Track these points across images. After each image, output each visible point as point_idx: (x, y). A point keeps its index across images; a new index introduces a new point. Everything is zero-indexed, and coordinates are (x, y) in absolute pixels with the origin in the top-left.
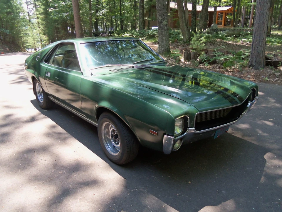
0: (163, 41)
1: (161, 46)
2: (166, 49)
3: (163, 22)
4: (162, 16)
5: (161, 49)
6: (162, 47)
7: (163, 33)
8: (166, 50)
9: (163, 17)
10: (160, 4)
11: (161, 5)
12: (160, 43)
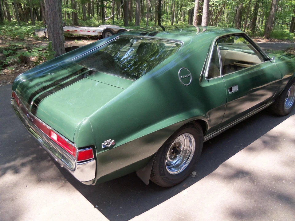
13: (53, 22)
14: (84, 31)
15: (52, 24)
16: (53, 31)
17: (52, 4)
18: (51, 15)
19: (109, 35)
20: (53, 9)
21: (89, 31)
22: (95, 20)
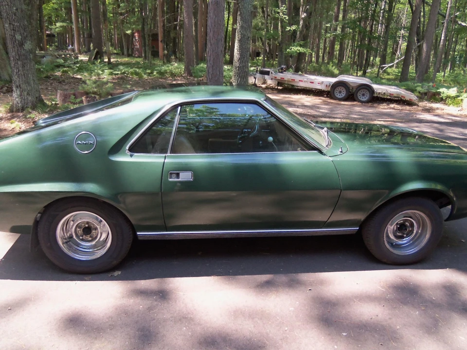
0: (28, 83)
1: (25, 93)
2: (36, 98)
3: (25, 44)
4: (22, 32)
5: (27, 98)
6: (28, 94)
7: (27, 66)
8: (38, 99)
9: (24, 34)
10: (14, 8)
11: (17, 10)
12: (24, 86)
13: (212, 66)
14: (305, 82)
15: (211, 69)
16: (211, 77)
17: (214, 44)
18: (212, 57)
19: (342, 91)
20: (214, 49)
21: (313, 83)
22: (332, 66)
